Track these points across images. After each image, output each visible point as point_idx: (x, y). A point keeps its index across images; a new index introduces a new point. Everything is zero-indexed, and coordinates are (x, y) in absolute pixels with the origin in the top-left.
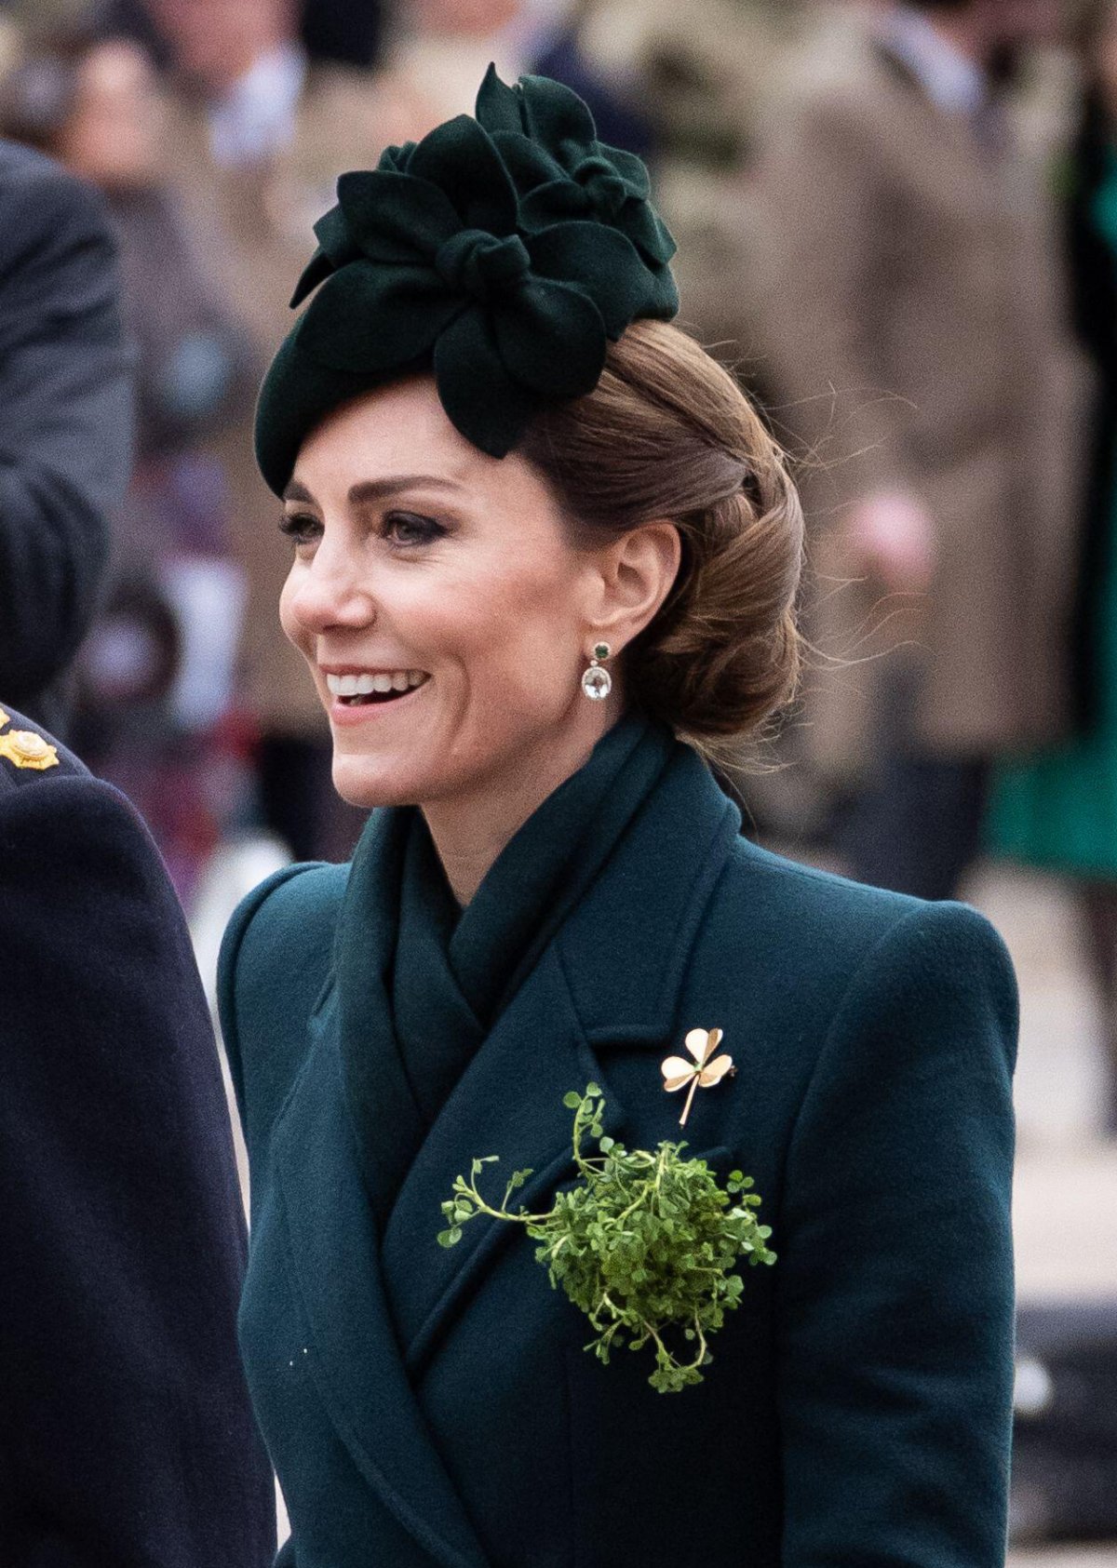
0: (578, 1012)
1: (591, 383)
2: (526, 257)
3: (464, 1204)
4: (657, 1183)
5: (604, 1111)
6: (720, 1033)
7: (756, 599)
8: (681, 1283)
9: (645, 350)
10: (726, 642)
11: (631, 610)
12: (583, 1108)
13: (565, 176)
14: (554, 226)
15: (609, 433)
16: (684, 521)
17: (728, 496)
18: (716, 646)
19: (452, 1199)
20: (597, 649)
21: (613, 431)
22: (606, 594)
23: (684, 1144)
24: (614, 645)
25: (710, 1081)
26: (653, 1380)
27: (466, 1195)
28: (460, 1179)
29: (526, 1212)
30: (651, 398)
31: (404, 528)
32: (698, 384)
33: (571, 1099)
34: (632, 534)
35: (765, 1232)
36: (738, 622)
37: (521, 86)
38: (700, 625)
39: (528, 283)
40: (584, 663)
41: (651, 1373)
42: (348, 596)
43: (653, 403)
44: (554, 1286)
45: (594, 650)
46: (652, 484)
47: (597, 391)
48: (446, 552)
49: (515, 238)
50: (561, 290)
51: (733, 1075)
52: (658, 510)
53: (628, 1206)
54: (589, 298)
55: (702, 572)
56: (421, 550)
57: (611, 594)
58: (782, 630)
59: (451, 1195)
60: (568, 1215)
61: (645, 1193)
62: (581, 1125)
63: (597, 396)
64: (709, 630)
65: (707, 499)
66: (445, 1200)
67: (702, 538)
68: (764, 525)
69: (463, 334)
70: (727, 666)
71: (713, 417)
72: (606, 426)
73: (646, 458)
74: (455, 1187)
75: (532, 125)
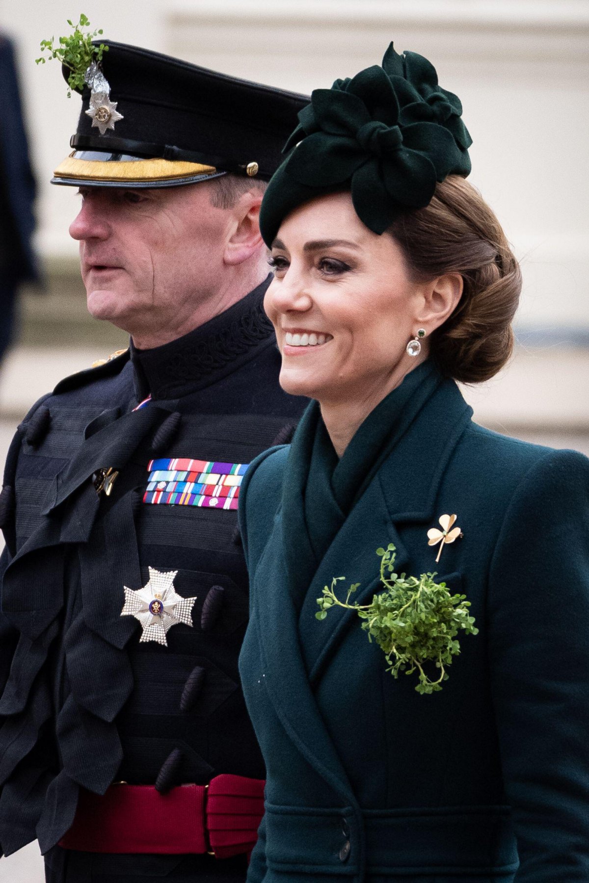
0: (387, 507)
1: (427, 202)
2: (401, 138)
3: (328, 600)
4: (419, 594)
5: (395, 558)
6: (455, 517)
7: (498, 316)
8: (431, 642)
9: (454, 189)
10: (482, 334)
11: (437, 314)
12: (386, 555)
13: (422, 101)
14: (416, 123)
15: (433, 227)
16: (467, 274)
17: (488, 264)
18: (476, 337)
19: (322, 597)
20: (419, 332)
21: (435, 226)
22: (426, 305)
23: (435, 573)
24: (428, 331)
25: (451, 540)
26: (417, 688)
27: (329, 595)
28: (326, 587)
29: (358, 605)
30: (455, 212)
31: (329, 266)
32: (478, 209)
33: (380, 552)
34: (441, 277)
35: (472, 620)
36: (488, 326)
37: (405, 56)
38: (469, 325)
39: (401, 150)
40: (412, 338)
41: (416, 685)
42: (299, 296)
43: (456, 215)
44: (371, 641)
45: (417, 332)
46: (451, 254)
47: (429, 206)
48: (350, 278)
49: (397, 127)
50: (417, 155)
51: (461, 537)
52: (454, 267)
53: (404, 605)
54: (429, 159)
55: (472, 300)
56: (337, 277)
57: (428, 306)
58: (508, 332)
59: (322, 595)
60: (378, 607)
61: (412, 599)
62: (384, 564)
63: (428, 208)
64: (474, 329)
65: (479, 265)
66: (319, 598)
67: (474, 283)
68: (505, 281)
69: (366, 172)
70: (480, 347)
71: (484, 225)
72: (432, 223)
73: (450, 241)
74: (324, 591)
75: (408, 75)
